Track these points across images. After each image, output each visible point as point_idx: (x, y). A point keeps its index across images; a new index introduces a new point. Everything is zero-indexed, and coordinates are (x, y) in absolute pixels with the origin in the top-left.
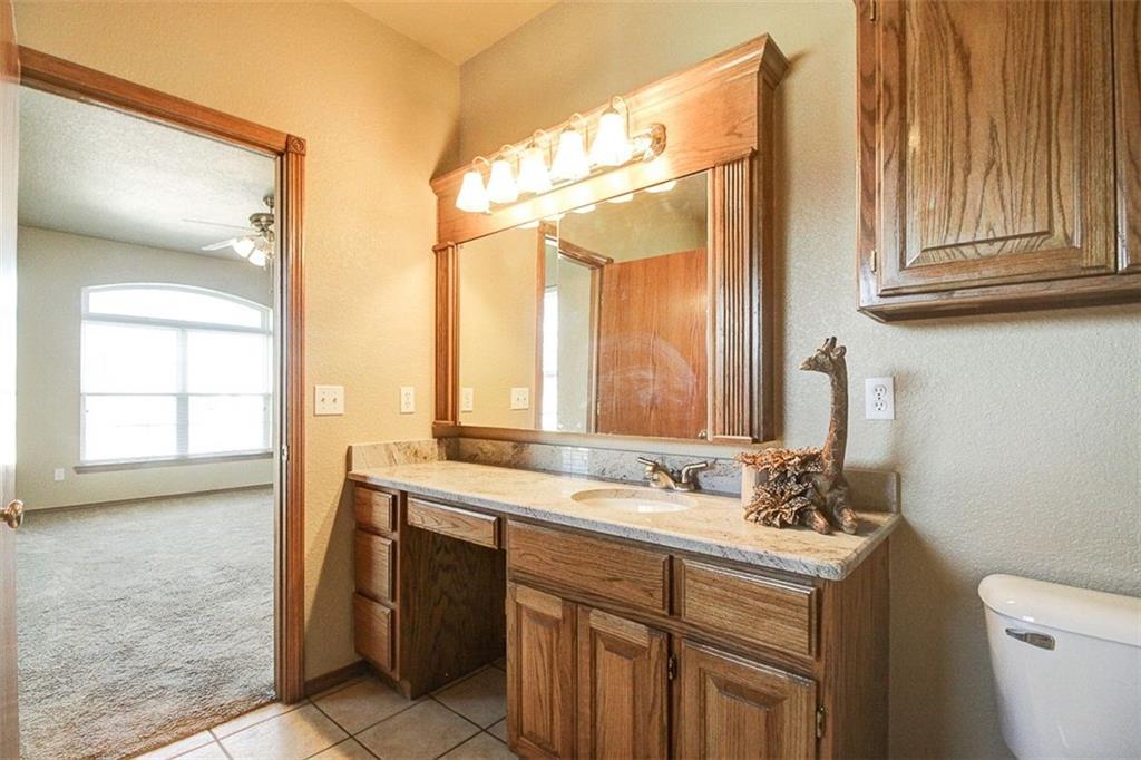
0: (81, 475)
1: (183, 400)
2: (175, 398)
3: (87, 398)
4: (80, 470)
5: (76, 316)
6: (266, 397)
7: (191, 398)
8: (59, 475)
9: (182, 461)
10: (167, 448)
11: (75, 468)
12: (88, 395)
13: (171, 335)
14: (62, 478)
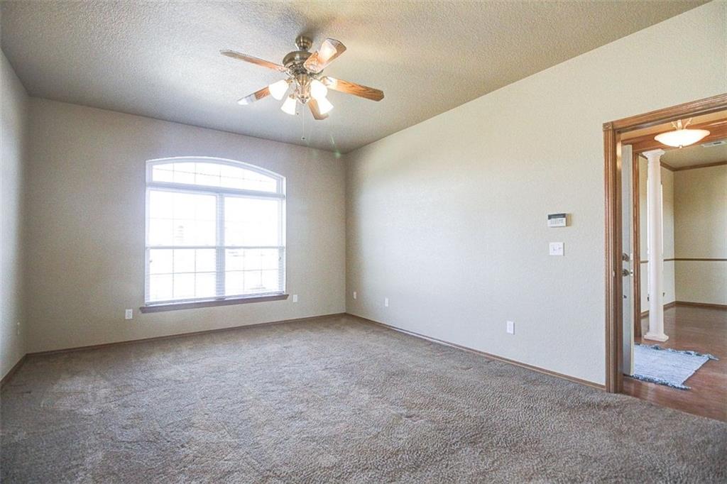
0: (147, 315)
1: (220, 251)
2: (214, 250)
3: (151, 251)
4: (145, 310)
5: (141, 183)
6: (281, 249)
7: (227, 251)
8: (129, 314)
9: (221, 302)
10: (208, 292)
11: (141, 308)
12: (152, 248)
13: (211, 200)
14: (131, 317)
